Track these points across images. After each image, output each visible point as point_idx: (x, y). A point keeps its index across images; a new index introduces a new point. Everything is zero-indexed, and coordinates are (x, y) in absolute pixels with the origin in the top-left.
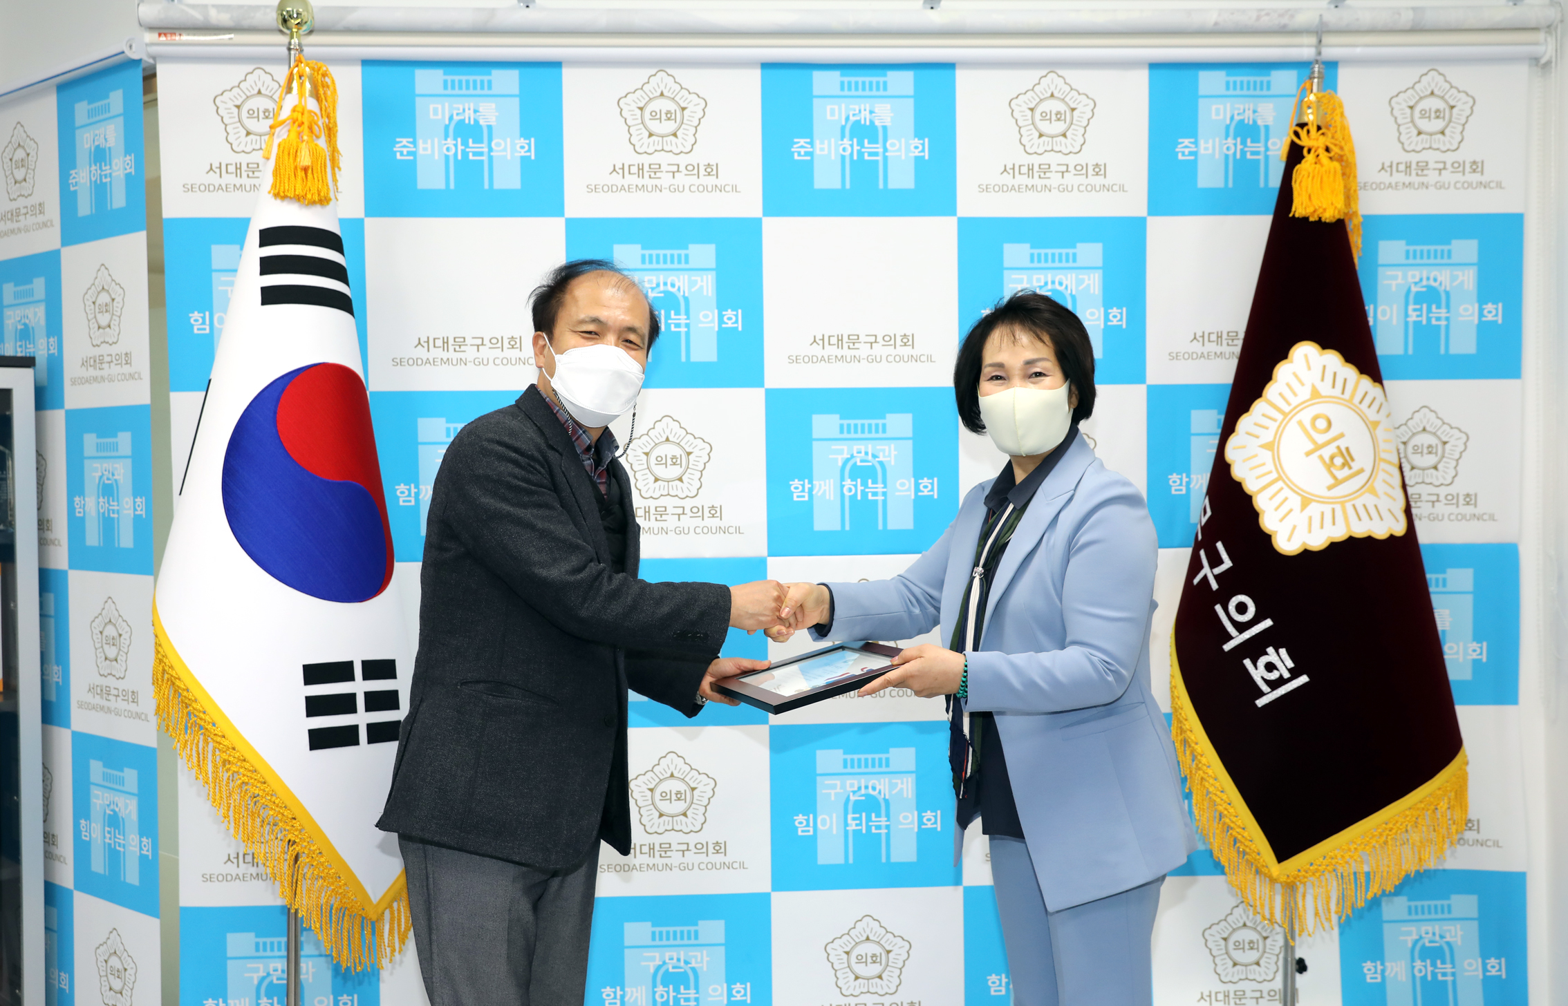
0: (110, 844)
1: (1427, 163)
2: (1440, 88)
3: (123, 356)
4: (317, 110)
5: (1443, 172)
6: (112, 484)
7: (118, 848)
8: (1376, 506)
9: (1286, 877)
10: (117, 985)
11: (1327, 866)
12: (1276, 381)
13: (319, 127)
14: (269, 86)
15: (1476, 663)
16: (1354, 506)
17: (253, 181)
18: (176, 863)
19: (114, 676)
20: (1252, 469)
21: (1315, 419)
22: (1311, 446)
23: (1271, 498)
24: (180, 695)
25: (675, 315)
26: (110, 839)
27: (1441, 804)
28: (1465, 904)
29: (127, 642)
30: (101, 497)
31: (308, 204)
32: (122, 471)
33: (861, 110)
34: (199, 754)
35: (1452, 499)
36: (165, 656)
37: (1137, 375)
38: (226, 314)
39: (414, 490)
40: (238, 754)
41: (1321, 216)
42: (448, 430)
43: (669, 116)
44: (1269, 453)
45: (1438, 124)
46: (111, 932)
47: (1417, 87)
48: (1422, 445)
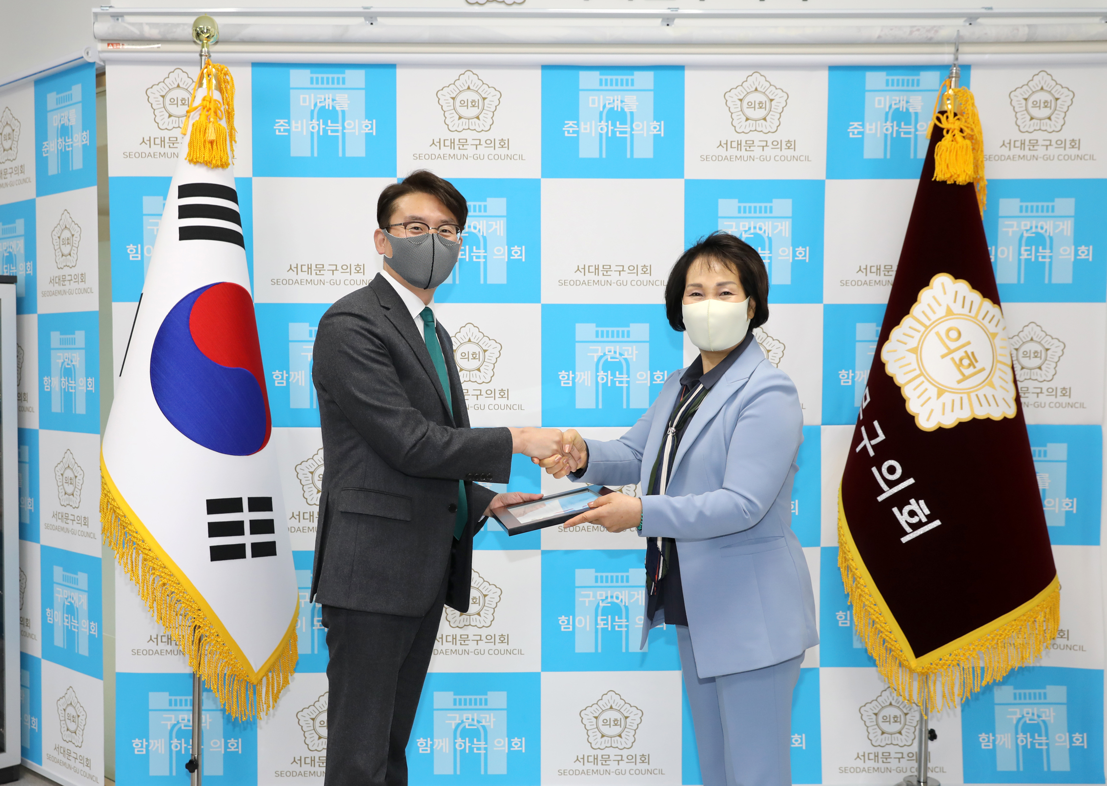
0: (67, 627)
1: (1037, 140)
2: (1048, 84)
3: (80, 276)
4: (220, 99)
5: (1049, 147)
6: (70, 368)
7: (73, 629)
8: (993, 396)
9: (921, 668)
10: (72, 727)
11: (952, 661)
12: (920, 303)
13: (221, 112)
14: (185, 81)
15: (1068, 514)
16: (977, 395)
17: (173, 151)
18: (113, 641)
19: (71, 506)
20: (901, 367)
21: (949, 330)
22: (945, 351)
23: (915, 389)
24: (119, 519)
25: (476, 249)
26: (68, 623)
27: (1039, 617)
28: (1057, 693)
29: (81, 482)
30: (63, 378)
31: (213, 168)
32: (78, 359)
33: (614, 100)
34: (132, 562)
35: (1052, 392)
36: (109, 492)
37: (816, 296)
38: (153, 246)
39: (285, 375)
40: (160, 562)
41: (955, 180)
42: (310, 332)
43: (474, 104)
44: (914, 356)
45: (1046, 112)
46: (68, 688)
47: (1031, 84)
48: (1030, 351)
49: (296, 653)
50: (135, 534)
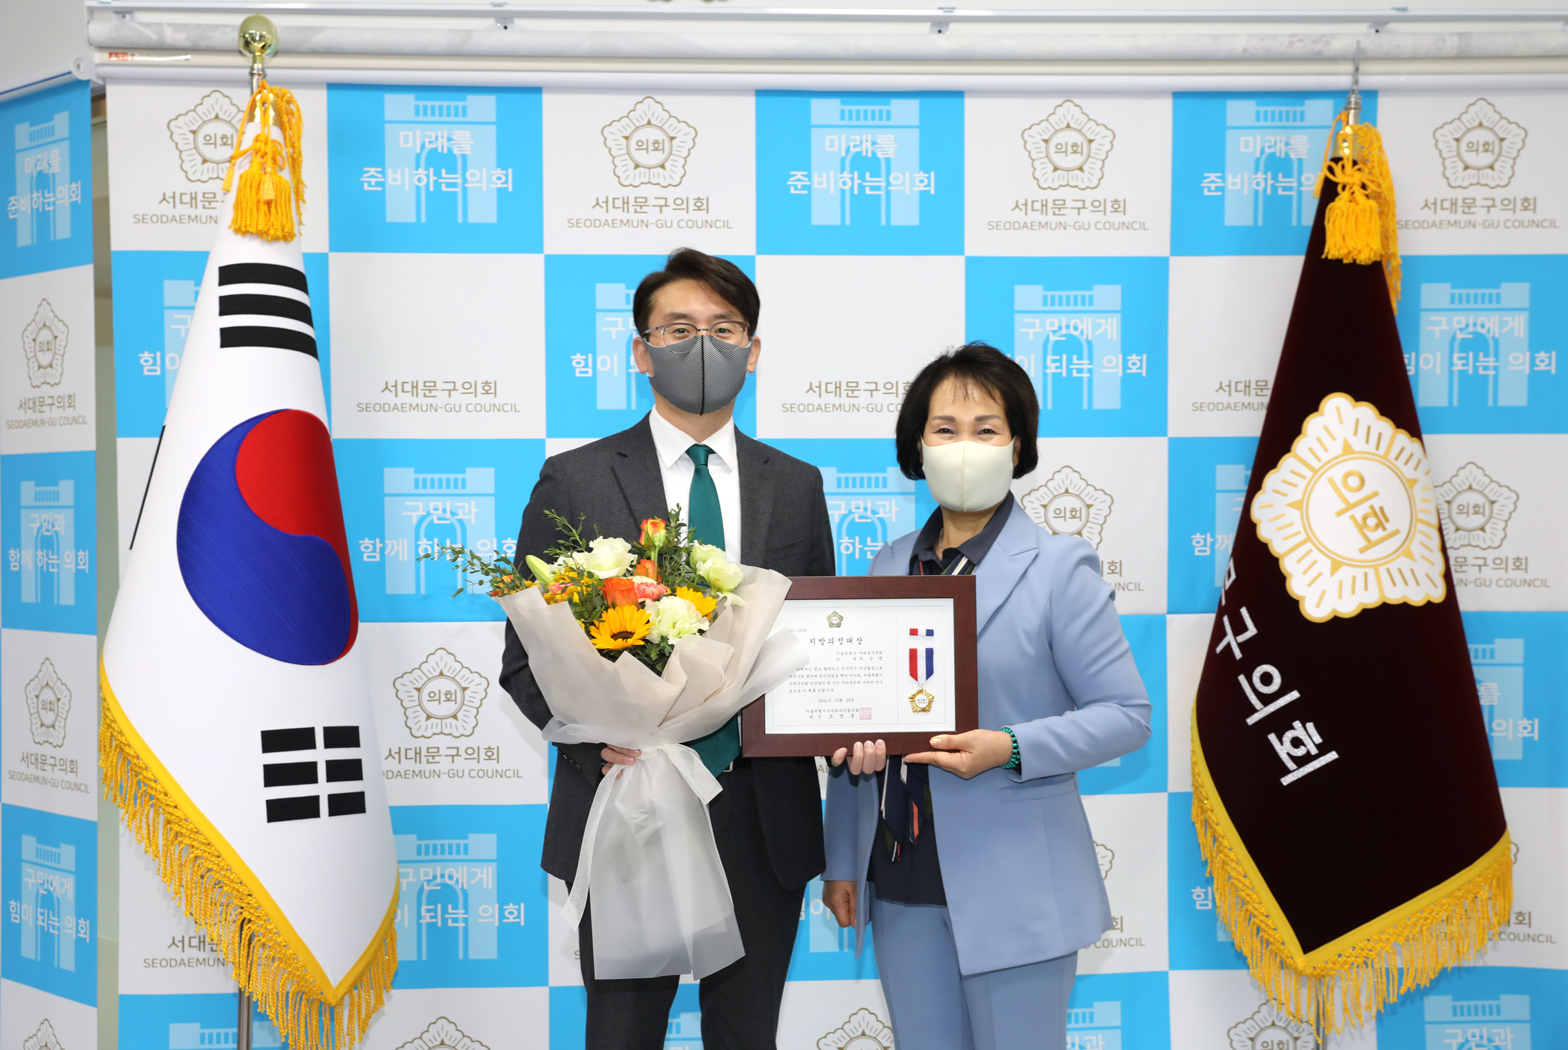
0: (42, 927)
1: (1474, 199)
2: (1489, 118)
3: (66, 399)
4: (281, 139)
5: (1492, 209)
6: (51, 536)
7: (51, 931)
8: (1412, 571)
9: (1312, 969)
11: (1357, 957)
12: (1306, 436)
13: (282, 158)
14: (227, 110)
15: (1527, 742)
16: (1388, 570)
17: (210, 213)
18: (115, 946)
19: (51, 744)
20: (1279, 529)
21: (1348, 475)
22: (1342, 506)
23: (1299, 561)
24: (129, 762)
26: (43, 921)
27: (1482, 892)
28: (1516, 1005)
29: (66, 707)
30: (39, 550)
31: (269, 242)
32: (63, 522)
33: (862, 141)
34: (149, 826)
35: (1501, 563)
36: (114, 721)
37: (1159, 428)
38: (181, 355)
39: (379, 545)
40: (191, 825)
41: (1355, 258)
42: (417, 480)
43: (657, 146)
44: (1298, 513)
45: (1487, 158)
46: (42, 1023)
47: (1464, 118)
48: (1468, 505)
49: (394, 959)
50: (153, 784)
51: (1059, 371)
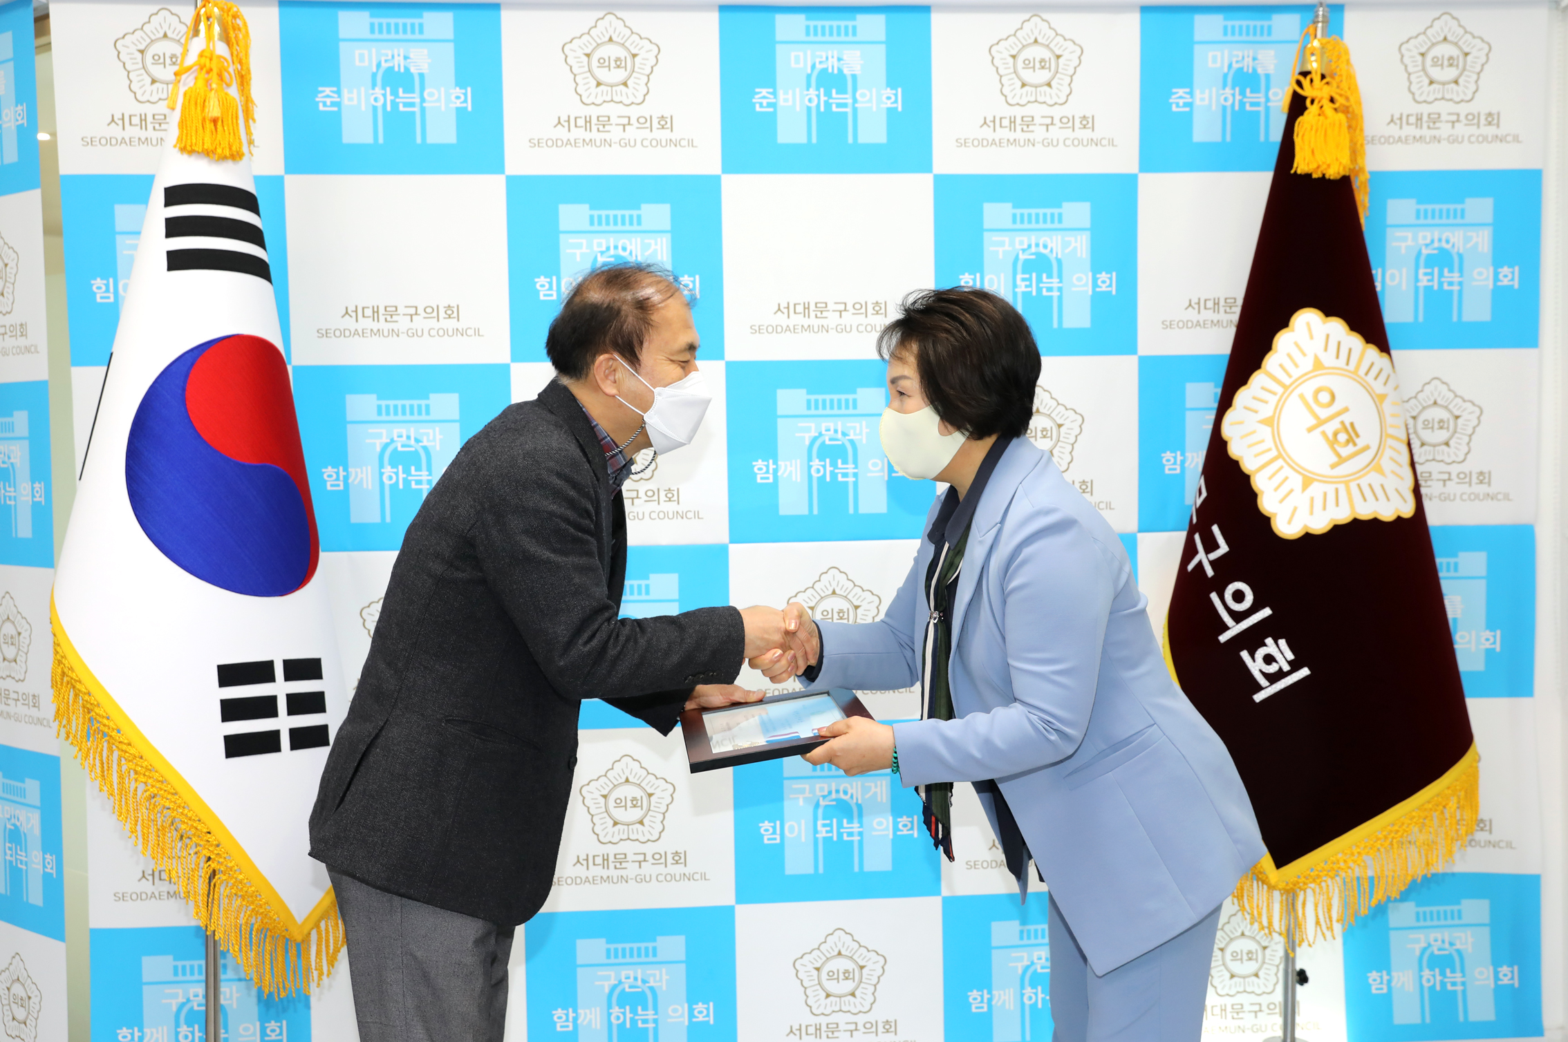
0: (11, 862)
1: (1439, 114)
2: (1454, 33)
3: (18, 327)
4: (228, 56)
5: (1456, 124)
6: (7, 469)
7: (19, 866)
8: (1382, 486)
9: (1284, 884)
10: (21, 1014)
11: (1329, 872)
12: (1276, 352)
13: (229, 73)
14: (174, 27)
15: (1489, 653)
16: (1359, 485)
17: (160, 134)
19: (13, 678)
20: (1250, 446)
21: (1318, 391)
22: (1313, 422)
23: (1270, 478)
24: (81, 699)
26: (11, 856)
27: (1450, 804)
28: (1477, 909)
29: (27, 642)
31: (218, 160)
32: (19, 454)
33: (828, 57)
34: (102, 764)
35: (1465, 478)
36: (64, 657)
37: (1127, 345)
39: (342, 474)
40: (146, 763)
41: (1324, 172)
42: (379, 407)
43: (619, 64)
44: (1268, 430)
45: (1451, 73)
46: (14, 957)
47: (1429, 32)
48: (1433, 420)
50: (105, 721)
51: (1029, 289)
